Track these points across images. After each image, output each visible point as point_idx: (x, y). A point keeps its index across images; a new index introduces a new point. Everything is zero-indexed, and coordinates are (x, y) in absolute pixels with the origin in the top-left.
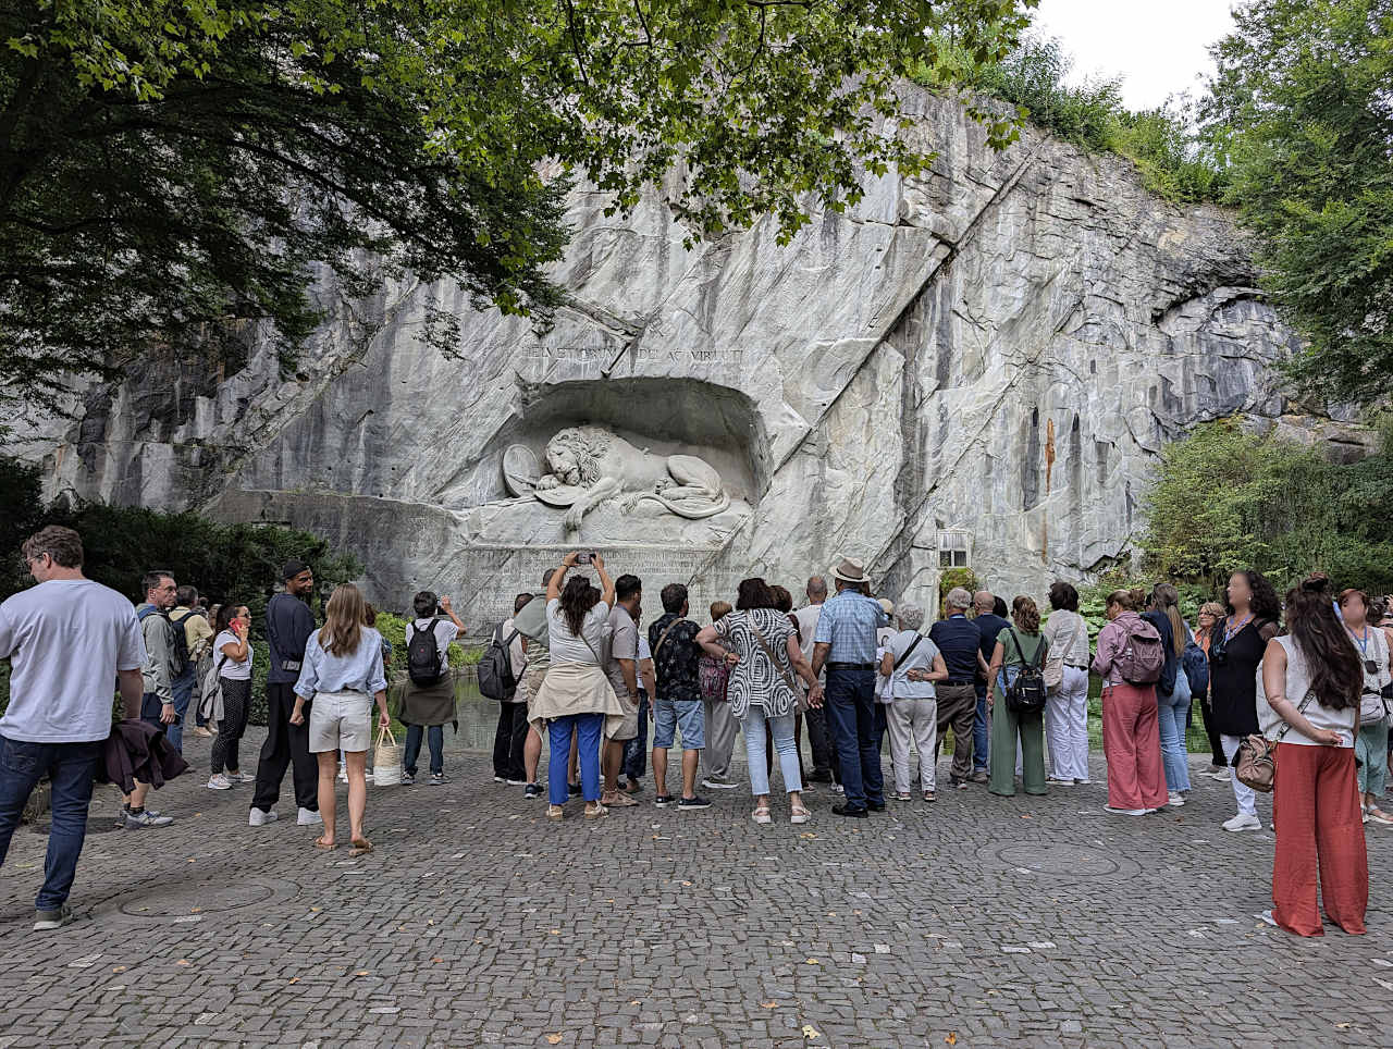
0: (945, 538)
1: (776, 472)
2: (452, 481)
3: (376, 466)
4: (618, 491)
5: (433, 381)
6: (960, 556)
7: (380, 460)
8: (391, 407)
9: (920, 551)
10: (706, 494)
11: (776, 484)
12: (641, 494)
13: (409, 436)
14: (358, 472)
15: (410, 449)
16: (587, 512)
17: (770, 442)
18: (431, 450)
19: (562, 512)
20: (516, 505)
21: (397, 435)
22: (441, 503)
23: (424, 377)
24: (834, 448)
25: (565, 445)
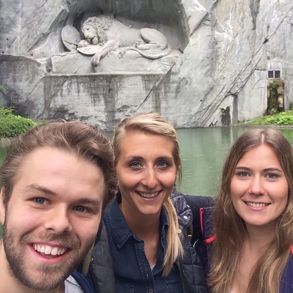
0: (271, 64)
1: (191, 35)
2: (36, 44)
4: (117, 47)
6: (278, 73)
9: (259, 71)
10: (159, 47)
11: (191, 40)
12: (128, 48)
13: (13, 23)
16: (102, 58)
17: (188, 20)
18: (25, 29)
19: (90, 58)
20: (69, 55)
21: (7, 23)
22: (32, 55)
24: (219, 22)
25: (90, 25)
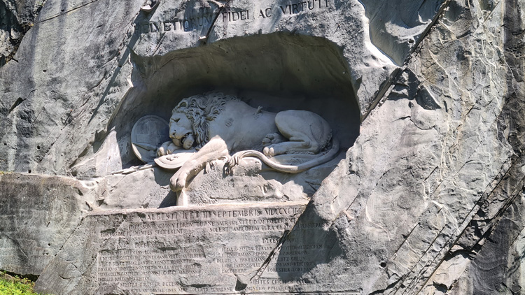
1: (363, 118)
2: (84, 154)
3: (26, 146)
4: (226, 151)
5: (66, 66)
7: (29, 141)
8: (35, 93)
11: (364, 130)
13: (49, 118)
14: (12, 152)
15: (50, 128)
16: (193, 174)
20: (139, 172)
21: (40, 118)
22: (75, 174)
23: (59, 64)
25: (182, 112)
